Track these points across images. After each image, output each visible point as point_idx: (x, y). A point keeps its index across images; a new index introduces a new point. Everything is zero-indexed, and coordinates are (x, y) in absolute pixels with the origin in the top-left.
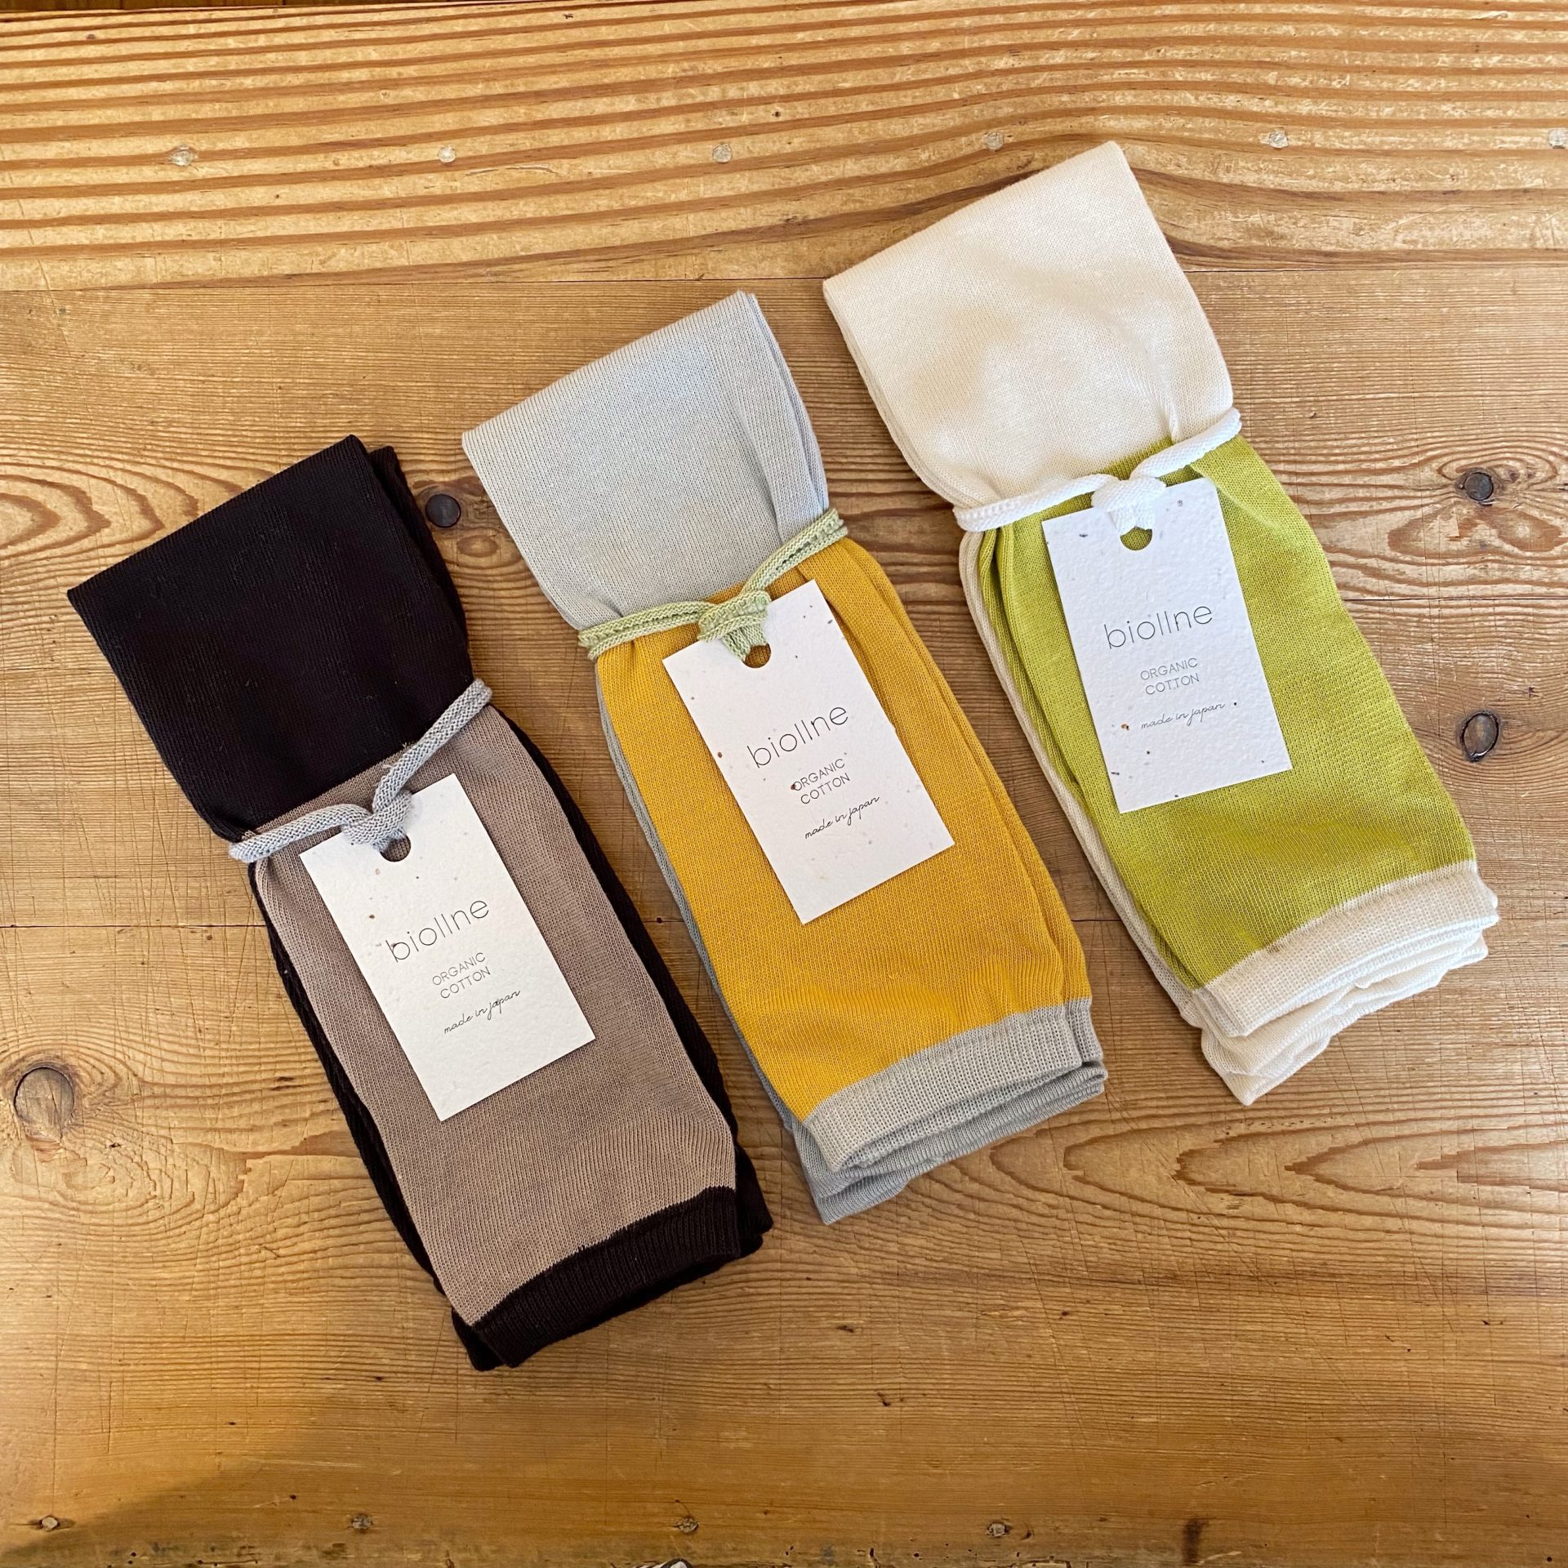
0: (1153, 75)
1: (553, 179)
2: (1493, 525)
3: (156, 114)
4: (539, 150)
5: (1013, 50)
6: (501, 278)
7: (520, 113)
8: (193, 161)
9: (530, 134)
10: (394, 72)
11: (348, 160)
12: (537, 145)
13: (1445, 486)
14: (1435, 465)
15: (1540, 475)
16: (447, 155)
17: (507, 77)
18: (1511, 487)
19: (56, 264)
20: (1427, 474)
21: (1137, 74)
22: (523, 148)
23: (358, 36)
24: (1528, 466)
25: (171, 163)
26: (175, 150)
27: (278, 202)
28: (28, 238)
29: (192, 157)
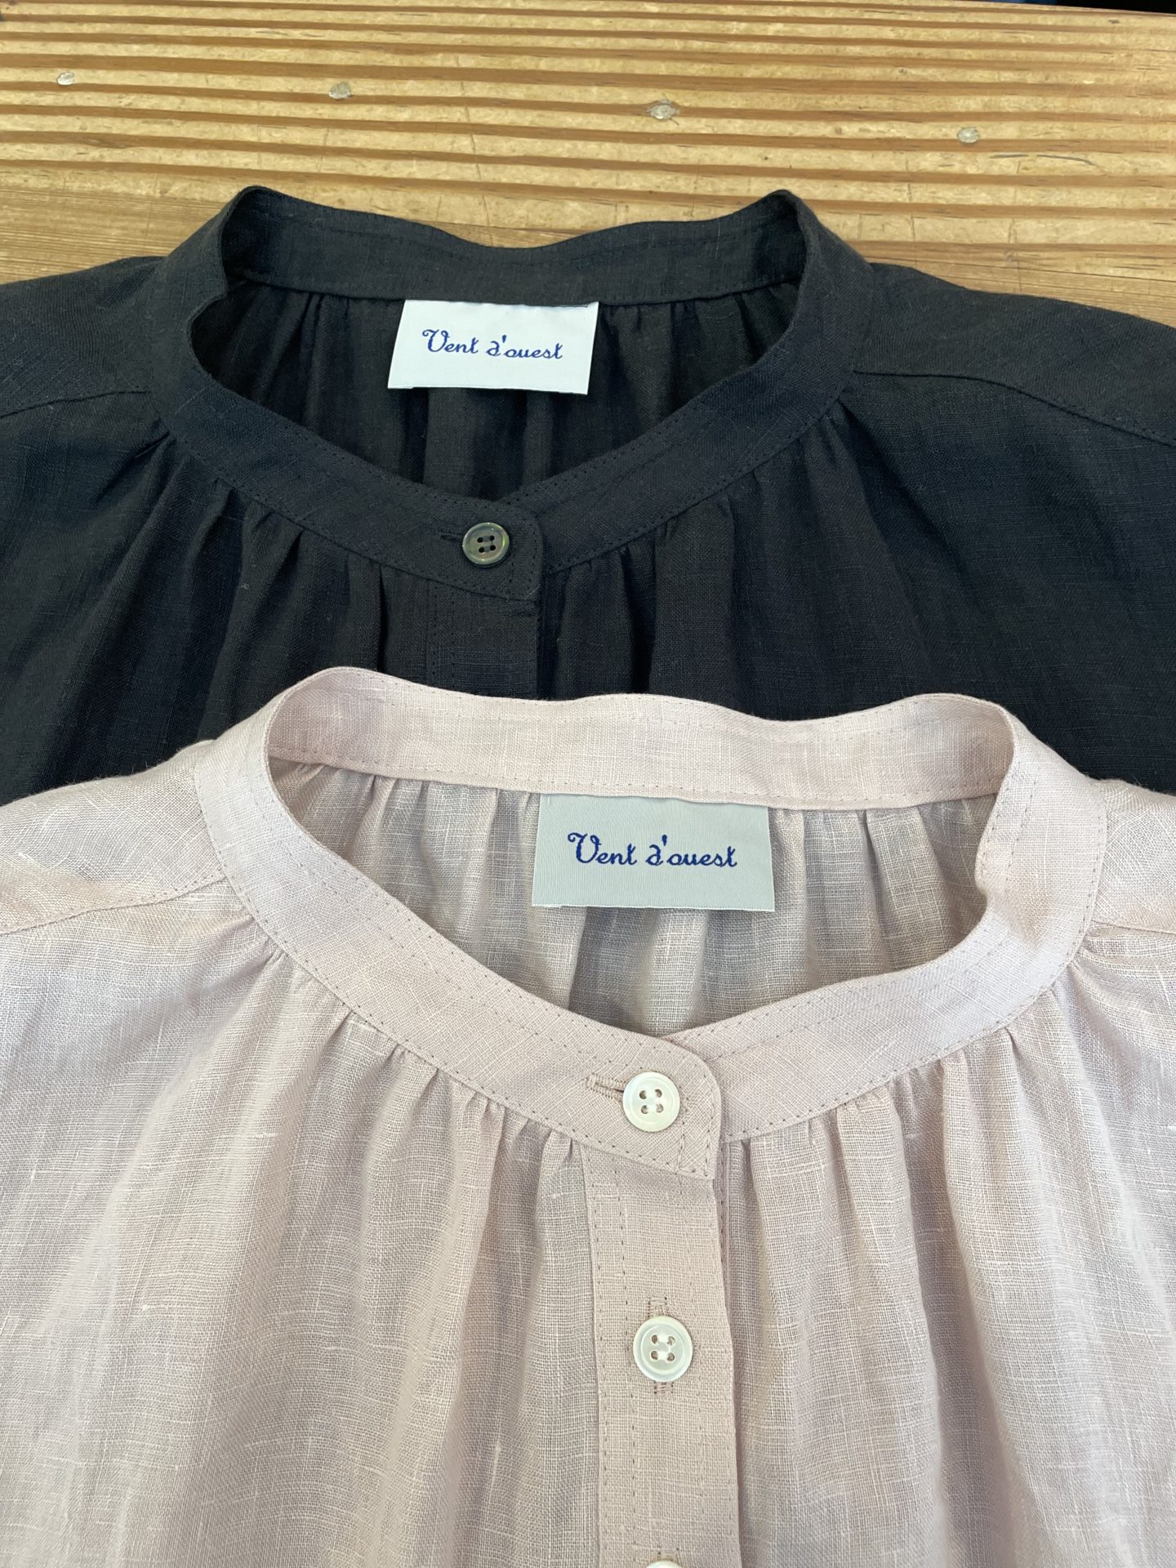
1: (1091, 170)
3: (639, 67)
4: (1077, 141)
6: (1023, 265)
7: (1056, 104)
8: (675, 115)
9: (1068, 125)
10: (913, 52)
11: (851, 130)
12: (1076, 136)
16: (968, 136)
17: (1043, 69)
19: (501, 200)
22: (1058, 137)
23: (877, 16)
25: (648, 115)
26: (657, 103)
27: (767, 164)
28: (475, 171)
29: (673, 111)
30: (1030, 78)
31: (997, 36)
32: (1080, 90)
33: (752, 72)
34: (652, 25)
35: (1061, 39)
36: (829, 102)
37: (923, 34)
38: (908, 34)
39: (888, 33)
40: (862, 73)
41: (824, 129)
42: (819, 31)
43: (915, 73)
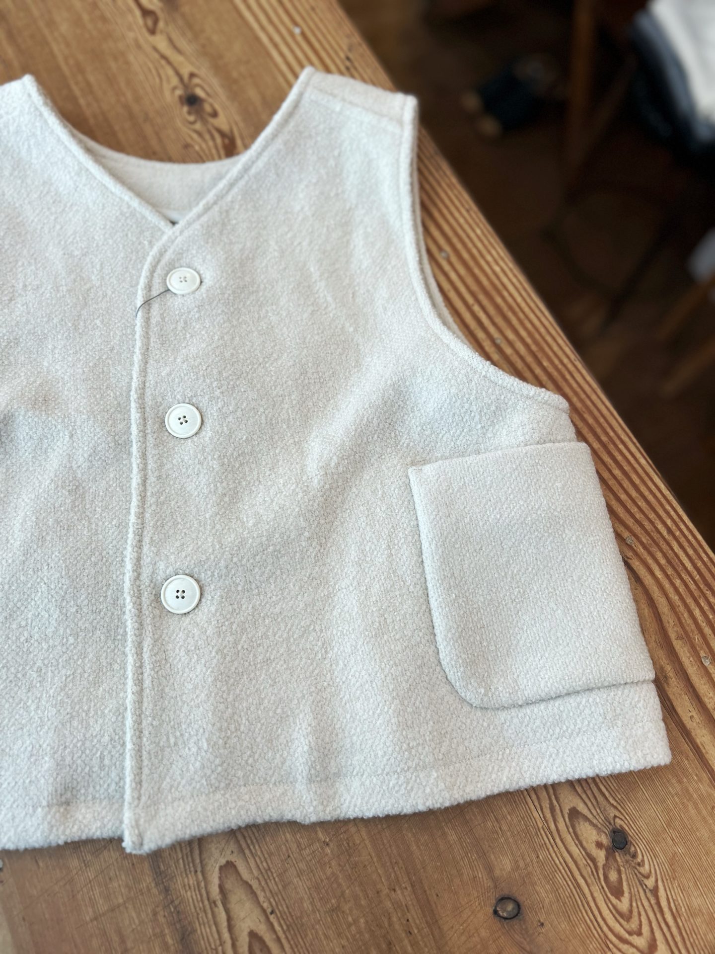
0: (697, 593)
2: (607, 858)
5: (670, 531)
7: (529, 359)
10: (518, 310)
13: (610, 823)
14: (617, 814)
15: (641, 870)
16: (498, 341)
17: (540, 349)
18: (628, 857)
20: (612, 812)
21: (693, 587)
22: (517, 366)
24: (643, 861)
25: (440, 252)
29: (446, 257)
30: (534, 348)
31: (542, 330)
32: (540, 363)
33: (477, 271)
34: (472, 235)
35: (556, 348)
36: (482, 297)
37: (527, 310)
38: (523, 305)
39: (519, 299)
40: (499, 300)
41: (470, 300)
42: (505, 280)
43: (510, 315)
